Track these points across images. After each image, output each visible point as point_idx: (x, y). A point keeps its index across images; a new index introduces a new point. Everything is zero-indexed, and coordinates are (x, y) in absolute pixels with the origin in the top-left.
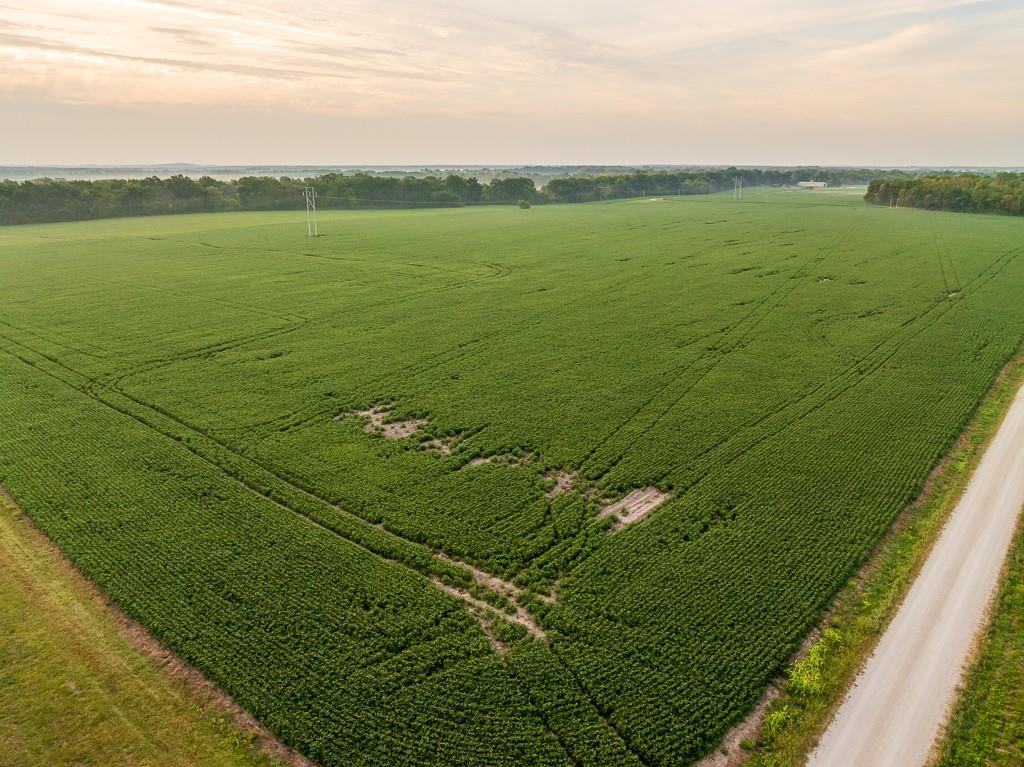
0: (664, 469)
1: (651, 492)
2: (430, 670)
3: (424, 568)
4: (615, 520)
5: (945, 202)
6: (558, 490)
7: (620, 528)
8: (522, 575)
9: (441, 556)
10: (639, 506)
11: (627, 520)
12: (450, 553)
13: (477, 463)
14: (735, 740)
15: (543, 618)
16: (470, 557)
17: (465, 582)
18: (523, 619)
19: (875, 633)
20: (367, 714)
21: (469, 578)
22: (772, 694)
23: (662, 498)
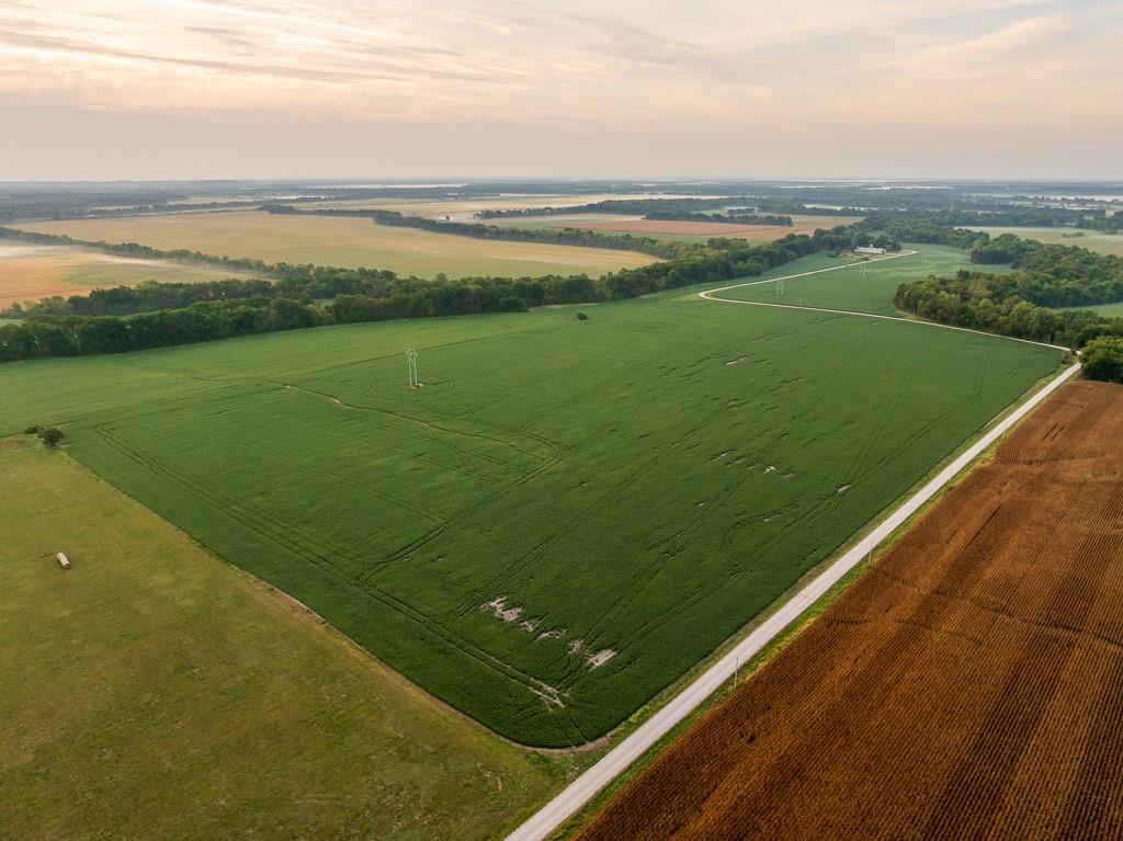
0: (616, 640)
1: (609, 651)
2: (532, 716)
3: (527, 684)
4: (593, 665)
5: (953, 318)
6: (574, 649)
7: (594, 668)
8: (558, 687)
9: (532, 679)
10: (603, 658)
11: (597, 664)
12: (535, 678)
13: (545, 635)
14: (609, 735)
15: (563, 700)
16: (542, 680)
17: (540, 688)
18: (558, 701)
19: (662, 707)
20: (516, 727)
21: (541, 687)
22: (624, 723)
23: (614, 653)
